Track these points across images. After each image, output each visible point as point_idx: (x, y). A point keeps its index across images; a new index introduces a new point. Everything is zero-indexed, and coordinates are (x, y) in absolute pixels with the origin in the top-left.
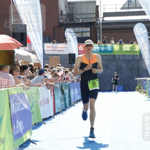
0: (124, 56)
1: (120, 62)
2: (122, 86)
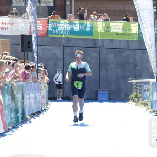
0: (112, 41)
1: (104, 51)
2: (107, 92)
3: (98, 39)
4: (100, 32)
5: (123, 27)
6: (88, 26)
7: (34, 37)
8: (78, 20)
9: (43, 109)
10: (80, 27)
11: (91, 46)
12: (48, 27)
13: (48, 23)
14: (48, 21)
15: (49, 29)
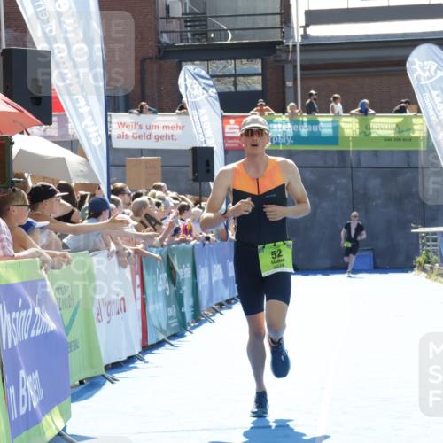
0: (376, 153)
2: (370, 253)
3: (348, 151)
4: (353, 138)
5: (397, 125)
10: (312, 128)
11: (336, 164)
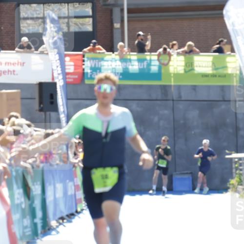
0: (194, 88)
1: (181, 106)
2: (190, 176)
3: (170, 86)
4: (174, 74)
5: (213, 63)
6: (153, 63)
7: (60, 86)
8: (135, 53)
9: (79, 210)
10: (138, 65)
11: (160, 98)
12: (84, 67)
13: (84, 61)
14: (84, 56)
15: (86, 71)
